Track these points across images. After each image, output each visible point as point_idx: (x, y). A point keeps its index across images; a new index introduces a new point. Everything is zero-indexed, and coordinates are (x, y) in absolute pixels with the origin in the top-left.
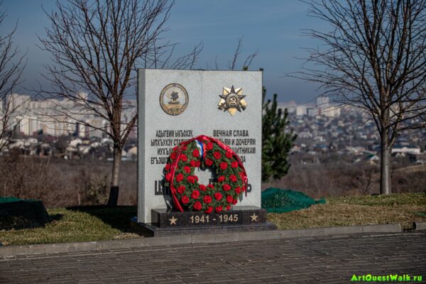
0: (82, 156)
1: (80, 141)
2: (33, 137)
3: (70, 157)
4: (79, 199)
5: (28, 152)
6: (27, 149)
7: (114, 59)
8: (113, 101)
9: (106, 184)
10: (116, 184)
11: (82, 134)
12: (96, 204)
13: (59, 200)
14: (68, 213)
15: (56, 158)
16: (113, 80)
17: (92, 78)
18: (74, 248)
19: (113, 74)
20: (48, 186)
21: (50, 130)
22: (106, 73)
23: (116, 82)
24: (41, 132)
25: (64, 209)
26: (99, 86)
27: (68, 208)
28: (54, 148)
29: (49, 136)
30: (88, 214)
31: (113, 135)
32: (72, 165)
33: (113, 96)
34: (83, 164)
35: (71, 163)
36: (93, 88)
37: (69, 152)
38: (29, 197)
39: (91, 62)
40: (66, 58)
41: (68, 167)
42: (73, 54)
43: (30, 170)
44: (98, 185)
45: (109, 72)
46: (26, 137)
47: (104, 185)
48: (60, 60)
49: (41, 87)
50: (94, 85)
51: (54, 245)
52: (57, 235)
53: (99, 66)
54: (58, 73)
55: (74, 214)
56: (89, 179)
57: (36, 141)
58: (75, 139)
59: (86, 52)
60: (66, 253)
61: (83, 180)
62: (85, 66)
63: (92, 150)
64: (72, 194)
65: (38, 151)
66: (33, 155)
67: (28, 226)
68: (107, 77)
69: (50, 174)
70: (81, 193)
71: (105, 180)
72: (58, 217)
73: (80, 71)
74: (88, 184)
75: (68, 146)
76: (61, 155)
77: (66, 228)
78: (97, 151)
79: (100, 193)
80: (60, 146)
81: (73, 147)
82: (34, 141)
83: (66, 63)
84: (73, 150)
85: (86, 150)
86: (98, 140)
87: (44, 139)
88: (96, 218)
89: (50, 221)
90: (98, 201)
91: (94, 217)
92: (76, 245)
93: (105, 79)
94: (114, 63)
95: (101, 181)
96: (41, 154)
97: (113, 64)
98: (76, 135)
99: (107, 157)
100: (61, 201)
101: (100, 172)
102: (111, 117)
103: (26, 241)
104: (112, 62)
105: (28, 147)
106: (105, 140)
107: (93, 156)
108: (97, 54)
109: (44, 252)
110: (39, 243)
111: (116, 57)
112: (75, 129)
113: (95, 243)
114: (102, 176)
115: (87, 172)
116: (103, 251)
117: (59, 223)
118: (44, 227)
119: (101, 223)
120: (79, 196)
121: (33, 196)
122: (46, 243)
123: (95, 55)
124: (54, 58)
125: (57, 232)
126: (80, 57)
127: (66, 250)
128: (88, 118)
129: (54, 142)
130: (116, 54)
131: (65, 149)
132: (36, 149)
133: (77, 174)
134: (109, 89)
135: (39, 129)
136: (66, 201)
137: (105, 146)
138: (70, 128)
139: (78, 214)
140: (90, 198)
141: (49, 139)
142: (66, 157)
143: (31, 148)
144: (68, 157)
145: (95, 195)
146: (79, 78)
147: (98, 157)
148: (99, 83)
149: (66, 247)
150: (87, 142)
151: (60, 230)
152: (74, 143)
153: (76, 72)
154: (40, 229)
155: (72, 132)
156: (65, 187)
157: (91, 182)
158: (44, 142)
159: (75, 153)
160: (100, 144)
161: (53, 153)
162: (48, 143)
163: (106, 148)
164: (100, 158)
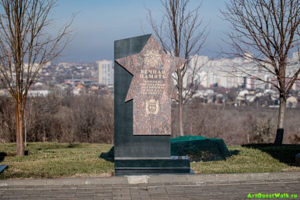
0: (249, 104)
1: (246, 92)
2: (210, 88)
3: (239, 105)
4: (248, 138)
5: (206, 101)
6: (205, 98)
7: (280, 25)
8: (279, 59)
9: (269, 126)
10: (281, 127)
11: (249, 86)
12: (261, 142)
13: (232, 138)
14: (244, 149)
15: (228, 105)
16: (279, 42)
17: (263, 41)
18: (250, 178)
19: (280, 38)
20: (223, 127)
21: (224, 83)
22: (274, 37)
23: (282, 45)
24: (216, 85)
25: (239, 146)
26: (268, 47)
27: (243, 146)
28: (227, 97)
29: (223, 88)
30: (259, 151)
31: (279, 87)
32: (241, 111)
33: (279, 56)
34: (249, 110)
35: (240, 109)
36: (263, 49)
37: (238, 100)
38: (208, 136)
39: (261, 28)
40: (242, 26)
41: (238, 112)
42: (247, 22)
43: (210, 115)
44: (263, 127)
45: (276, 36)
46: (205, 89)
47: (268, 127)
48: (237, 27)
49: (222, 49)
50: (264, 47)
51: (235, 175)
52: (236, 167)
53: (268, 31)
54: (235, 38)
55: (248, 150)
56: (255, 122)
57: (212, 92)
58: (243, 90)
59: (258, 21)
60: (245, 182)
61: (250, 123)
62: (257, 32)
63: (257, 99)
64: (242, 135)
65: (214, 100)
66: (210, 103)
67: (212, 159)
68: (275, 40)
69: (225, 118)
70: (249, 133)
71: (268, 123)
72: (236, 152)
73: (253, 36)
74: (254, 126)
75: (237, 96)
76: (232, 103)
77: (243, 161)
78: (260, 100)
79: (264, 133)
80: (231, 96)
81: (242, 97)
82: (210, 92)
83: (241, 29)
84: (242, 99)
85: (252, 99)
86: (261, 91)
87: (218, 90)
88: (267, 154)
89: (230, 156)
90: (262, 140)
91: (265, 153)
92: (252, 175)
93: (273, 42)
94: (280, 28)
95: (265, 124)
96: (216, 102)
97: (279, 30)
98: (243, 87)
99: (269, 105)
100: (234, 140)
101: (263, 116)
102: (277, 72)
103: (212, 171)
104: (278, 28)
105: (206, 97)
106: (267, 91)
107: (257, 104)
108: (267, 22)
109: (227, 180)
110: (222, 173)
111: (282, 24)
112: (243, 82)
113: (267, 174)
114: (266, 121)
115: (254, 117)
116: (273, 181)
117: (237, 157)
118: (225, 160)
119: (271, 158)
120: (248, 136)
121: (211, 135)
122: (228, 173)
123: (265, 22)
124: (232, 26)
125: (236, 164)
126: (252, 25)
127: (245, 179)
128: (254, 73)
129: (227, 92)
130: (282, 22)
131: (235, 98)
132: (213, 98)
133: (245, 118)
134: (276, 50)
135: (215, 82)
136: (237, 140)
137: (267, 96)
138: (239, 81)
139: (251, 150)
140: (256, 138)
141: (222, 90)
142: (236, 105)
143: (208, 98)
144: (238, 104)
145: (260, 135)
146: (252, 42)
147: (262, 104)
148: (268, 45)
149: (244, 177)
150: (253, 93)
151: (238, 163)
152: (242, 93)
153: (249, 37)
154: (223, 161)
155: (241, 85)
156: (236, 128)
157: (257, 124)
158: (219, 93)
159: (243, 102)
160: (263, 94)
161: (226, 101)
162: (221, 93)
163: (268, 98)
164: (263, 106)
